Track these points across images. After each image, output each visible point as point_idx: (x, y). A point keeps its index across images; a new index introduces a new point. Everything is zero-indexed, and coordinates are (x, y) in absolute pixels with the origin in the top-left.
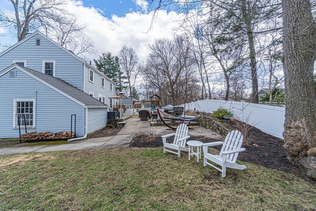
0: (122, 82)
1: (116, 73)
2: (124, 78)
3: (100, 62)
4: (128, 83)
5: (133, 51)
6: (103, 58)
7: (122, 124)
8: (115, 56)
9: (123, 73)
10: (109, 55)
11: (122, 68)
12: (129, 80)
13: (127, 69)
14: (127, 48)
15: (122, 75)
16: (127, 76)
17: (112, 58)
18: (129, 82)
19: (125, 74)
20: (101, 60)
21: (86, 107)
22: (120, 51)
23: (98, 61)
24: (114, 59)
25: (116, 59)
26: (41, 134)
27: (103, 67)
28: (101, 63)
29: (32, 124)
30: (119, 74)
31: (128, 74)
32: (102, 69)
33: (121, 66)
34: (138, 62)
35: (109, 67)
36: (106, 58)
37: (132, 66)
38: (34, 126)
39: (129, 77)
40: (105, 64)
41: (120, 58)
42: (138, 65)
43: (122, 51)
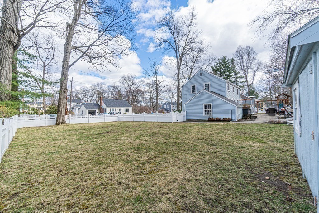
0: (238, 82)
1: (231, 74)
2: (242, 77)
3: (215, 67)
4: (245, 82)
5: (251, 48)
6: (218, 63)
7: (255, 116)
8: (230, 58)
9: (239, 73)
10: (224, 58)
11: (237, 68)
12: (247, 79)
13: (244, 67)
14: (242, 47)
15: (238, 76)
16: (243, 75)
17: (227, 61)
18: (247, 81)
19: (241, 74)
20: (216, 65)
21: (237, 106)
22: (235, 51)
23: (214, 66)
24: (230, 61)
25: (231, 62)
26: (217, 118)
27: (219, 71)
28: (217, 68)
29: (211, 114)
30: (235, 74)
31: (245, 73)
32: (218, 72)
33: (237, 67)
34: (256, 58)
35: (224, 69)
36: (221, 62)
37: (249, 64)
38: (212, 115)
39: (246, 76)
40: (221, 68)
41: (236, 59)
42: (256, 61)
43: (238, 52)
